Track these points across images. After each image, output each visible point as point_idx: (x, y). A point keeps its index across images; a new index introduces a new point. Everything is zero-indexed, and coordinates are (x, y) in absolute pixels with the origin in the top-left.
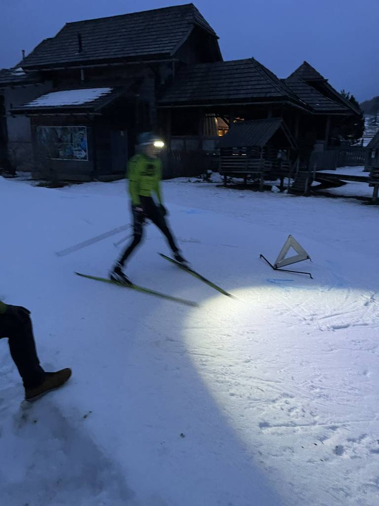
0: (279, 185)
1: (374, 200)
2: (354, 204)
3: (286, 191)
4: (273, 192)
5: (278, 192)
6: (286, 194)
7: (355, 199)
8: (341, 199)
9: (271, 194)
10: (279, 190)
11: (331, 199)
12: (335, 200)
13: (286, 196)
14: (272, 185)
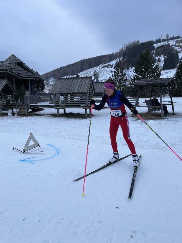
0: (11, 112)
1: (58, 115)
2: (50, 118)
3: (16, 115)
4: (9, 116)
5: (12, 116)
6: (16, 116)
7: (50, 116)
8: (44, 116)
9: (8, 117)
10: (12, 115)
11: (39, 117)
12: (41, 117)
13: (17, 117)
14: (7, 113)
